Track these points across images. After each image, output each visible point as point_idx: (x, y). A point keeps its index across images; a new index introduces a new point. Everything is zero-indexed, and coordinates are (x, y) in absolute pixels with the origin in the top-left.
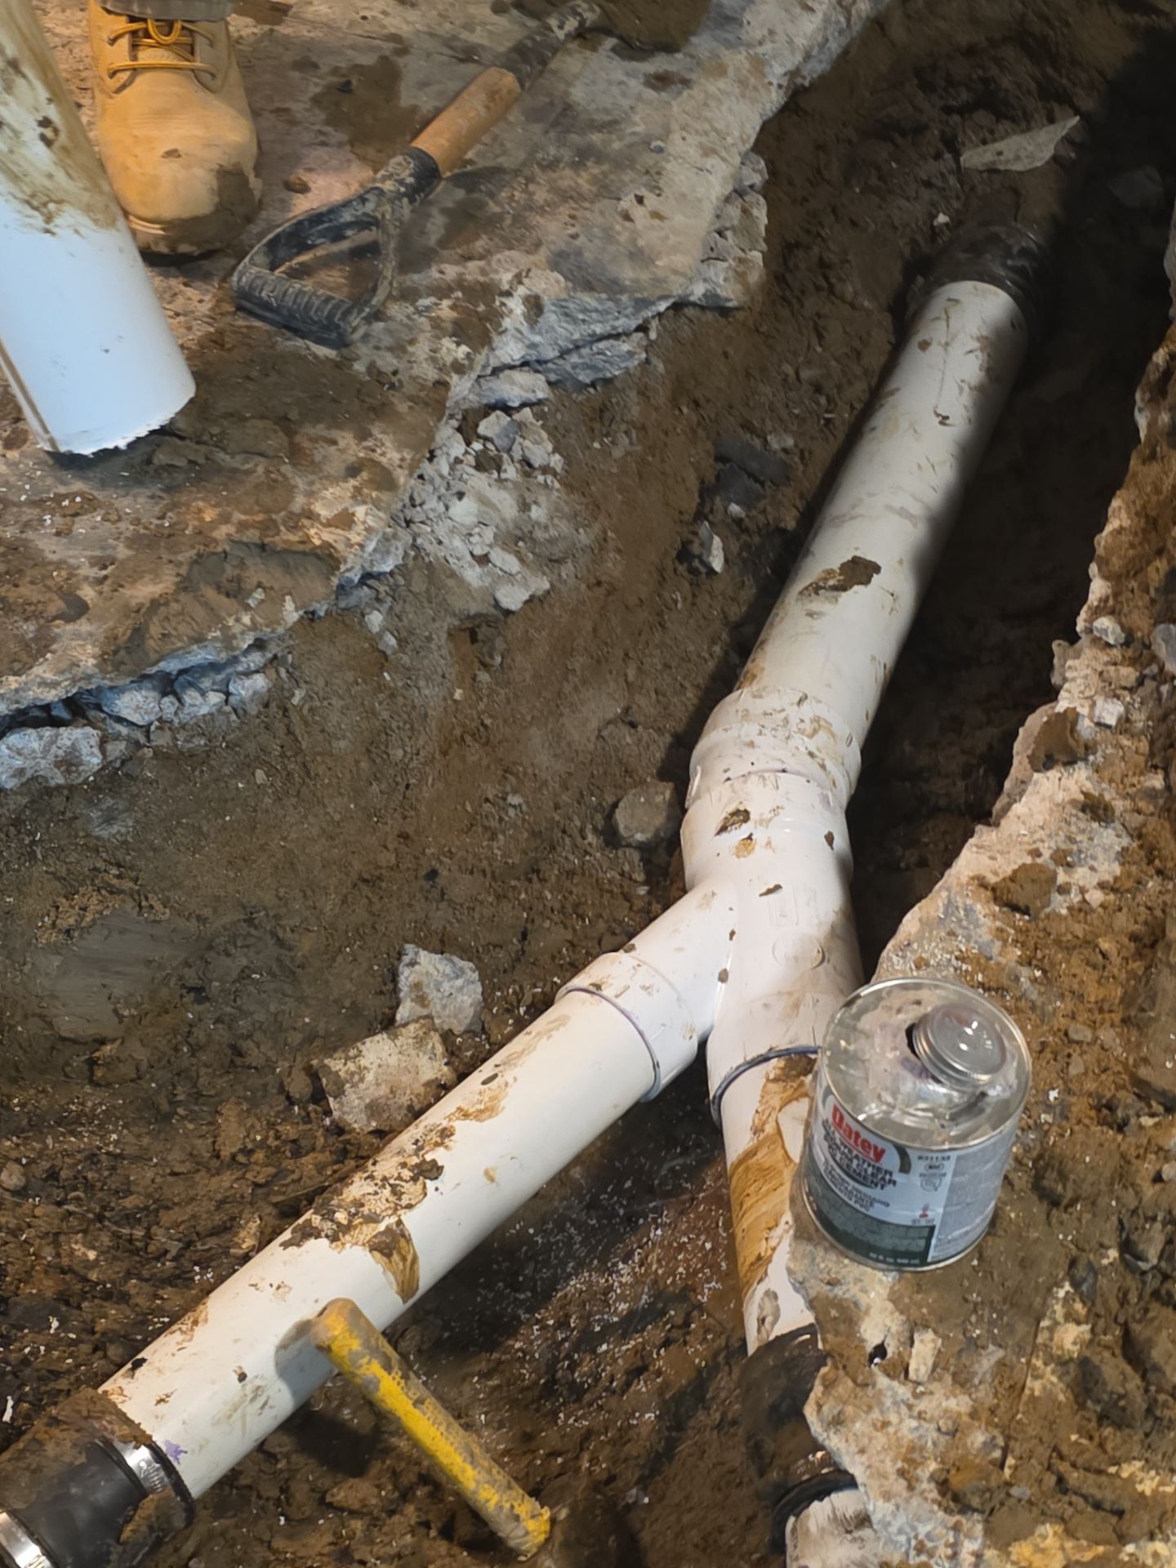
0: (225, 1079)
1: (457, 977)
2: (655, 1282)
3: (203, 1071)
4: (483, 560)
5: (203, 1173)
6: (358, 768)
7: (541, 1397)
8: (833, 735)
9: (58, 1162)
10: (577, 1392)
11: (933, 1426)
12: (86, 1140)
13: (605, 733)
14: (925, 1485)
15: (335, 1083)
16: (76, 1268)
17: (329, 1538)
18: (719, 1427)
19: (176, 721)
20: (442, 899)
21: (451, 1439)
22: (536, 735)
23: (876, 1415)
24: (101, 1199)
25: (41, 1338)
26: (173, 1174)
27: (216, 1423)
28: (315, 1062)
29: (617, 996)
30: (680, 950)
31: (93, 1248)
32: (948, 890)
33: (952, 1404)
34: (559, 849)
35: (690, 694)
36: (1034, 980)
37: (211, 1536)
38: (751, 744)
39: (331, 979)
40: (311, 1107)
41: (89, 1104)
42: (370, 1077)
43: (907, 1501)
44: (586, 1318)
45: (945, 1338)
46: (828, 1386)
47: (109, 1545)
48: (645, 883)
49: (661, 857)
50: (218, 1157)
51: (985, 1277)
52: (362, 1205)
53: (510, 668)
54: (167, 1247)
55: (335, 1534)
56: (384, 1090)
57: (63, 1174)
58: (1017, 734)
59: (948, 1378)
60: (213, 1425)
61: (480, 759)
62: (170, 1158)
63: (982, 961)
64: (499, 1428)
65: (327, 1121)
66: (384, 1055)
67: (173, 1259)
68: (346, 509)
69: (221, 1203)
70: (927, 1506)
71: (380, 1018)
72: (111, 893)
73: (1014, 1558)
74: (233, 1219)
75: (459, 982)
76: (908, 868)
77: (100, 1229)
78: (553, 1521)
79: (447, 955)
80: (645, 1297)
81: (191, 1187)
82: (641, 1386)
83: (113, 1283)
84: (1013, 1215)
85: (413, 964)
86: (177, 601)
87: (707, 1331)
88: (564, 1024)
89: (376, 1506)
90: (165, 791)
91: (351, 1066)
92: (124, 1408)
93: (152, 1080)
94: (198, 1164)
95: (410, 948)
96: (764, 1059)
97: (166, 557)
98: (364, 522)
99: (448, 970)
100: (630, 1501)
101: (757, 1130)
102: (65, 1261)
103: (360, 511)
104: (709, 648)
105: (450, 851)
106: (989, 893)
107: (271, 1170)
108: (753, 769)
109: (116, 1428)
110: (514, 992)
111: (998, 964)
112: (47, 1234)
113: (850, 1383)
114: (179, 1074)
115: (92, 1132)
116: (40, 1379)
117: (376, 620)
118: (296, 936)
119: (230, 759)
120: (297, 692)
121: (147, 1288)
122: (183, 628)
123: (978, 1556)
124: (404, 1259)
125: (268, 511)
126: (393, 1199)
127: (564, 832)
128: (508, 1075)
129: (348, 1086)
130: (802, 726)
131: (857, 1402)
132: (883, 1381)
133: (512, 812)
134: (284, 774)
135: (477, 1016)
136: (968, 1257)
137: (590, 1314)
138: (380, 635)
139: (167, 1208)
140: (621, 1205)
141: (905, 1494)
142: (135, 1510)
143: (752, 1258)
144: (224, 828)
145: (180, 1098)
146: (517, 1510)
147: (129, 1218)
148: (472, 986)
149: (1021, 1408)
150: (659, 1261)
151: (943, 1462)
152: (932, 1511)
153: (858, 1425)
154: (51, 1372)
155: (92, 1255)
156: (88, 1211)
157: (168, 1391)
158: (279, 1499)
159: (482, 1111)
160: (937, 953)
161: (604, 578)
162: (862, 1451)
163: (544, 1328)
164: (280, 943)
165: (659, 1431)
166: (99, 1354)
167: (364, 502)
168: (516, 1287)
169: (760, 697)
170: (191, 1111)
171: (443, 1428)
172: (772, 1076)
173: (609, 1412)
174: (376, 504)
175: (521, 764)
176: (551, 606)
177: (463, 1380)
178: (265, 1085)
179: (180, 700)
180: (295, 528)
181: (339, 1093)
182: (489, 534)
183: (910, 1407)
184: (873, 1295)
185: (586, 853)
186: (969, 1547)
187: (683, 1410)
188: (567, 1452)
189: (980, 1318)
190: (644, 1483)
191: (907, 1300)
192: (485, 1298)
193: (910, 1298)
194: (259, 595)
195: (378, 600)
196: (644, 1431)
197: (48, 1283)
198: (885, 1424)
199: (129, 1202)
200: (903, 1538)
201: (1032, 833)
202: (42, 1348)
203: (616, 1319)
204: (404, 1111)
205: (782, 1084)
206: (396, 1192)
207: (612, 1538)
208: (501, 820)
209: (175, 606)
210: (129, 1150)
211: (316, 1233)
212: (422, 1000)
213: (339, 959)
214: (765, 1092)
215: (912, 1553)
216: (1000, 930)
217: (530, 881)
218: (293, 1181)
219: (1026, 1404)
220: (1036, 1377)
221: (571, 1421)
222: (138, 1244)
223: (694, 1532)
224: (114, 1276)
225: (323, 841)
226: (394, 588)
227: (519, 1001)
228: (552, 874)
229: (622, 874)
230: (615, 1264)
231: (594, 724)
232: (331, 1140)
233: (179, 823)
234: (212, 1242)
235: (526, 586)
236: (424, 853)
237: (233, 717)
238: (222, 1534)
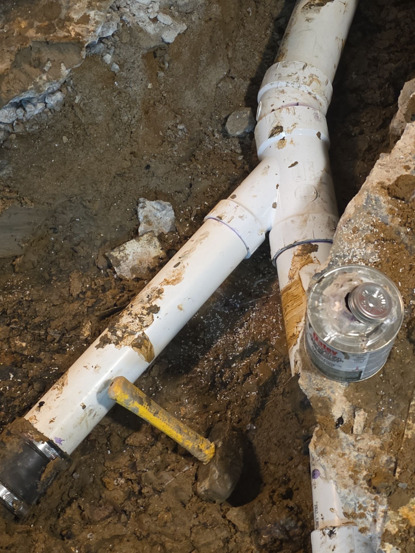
0: (71, 262)
1: (163, 210)
2: (253, 338)
3: (61, 260)
4: (155, 20)
5: (66, 303)
6: (109, 127)
7: (209, 390)
8: (319, 82)
9: (6, 306)
10: (224, 385)
11: (364, 454)
12: (16, 295)
13: (220, 85)
14: (361, 482)
15: (116, 262)
16: (18, 351)
17: (128, 458)
18: (283, 394)
19: (24, 119)
20: (154, 176)
21: (171, 425)
22: (188, 94)
23: (339, 451)
24: (25, 321)
25: (6, 383)
26: (54, 305)
27: (75, 427)
28: (106, 254)
29: (229, 222)
30: (255, 196)
31: (24, 342)
32: (368, 191)
33: (372, 443)
34: (203, 142)
35: (257, 58)
36: (407, 233)
37: (80, 464)
38: (283, 92)
39: (109, 217)
40: (108, 270)
41: (15, 281)
42: (130, 258)
43: (354, 488)
44: (226, 355)
45: (369, 412)
46: (320, 437)
47: (36, 482)
48: (241, 154)
49: (247, 141)
50: (72, 295)
51: (385, 383)
52: (127, 328)
53: (172, 69)
54: (55, 337)
55: (130, 456)
56: (136, 262)
57: (8, 312)
58: (400, 93)
59: (371, 431)
60: (74, 428)
61: (164, 111)
62: (52, 298)
63: (383, 226)
64: (194, 404)
65: (115, 276)
66: (135, 248)
67: (58, 342)
68: (85, 14)
69: (75, 316)
70: (363, 491)
71: (132, 230)
72: (8, 199)
73: (400, 514)
74: (80, 323)
75: (164, 212)
76: (355, 136)
77: (27, 333)
78: (216, 447)
79: (158, 201)
80: (249, 344)
81: (62, 310)
82: (250, 381)
83: (34, 355)
84: (398, 351)
85: (143, 207)
86: (12, 73)
87: (276, 356)
88: (207, 236)
89: (146, 444)
90: (23, 153)
91: (122, 254)
92: (35, 426)
93: (41, 267)
94: (64, 300)
95: (141, 199)
96: (293, 246)
97: (6, 49)
98: (94, 19)
99: (159, 207)
100: (248, 429)
101: (291, 278)
102: (13, 349)
103: (92, 14)
104: (265, 32)
105: (154, 155)
106: (386, 191)
107: (94, 300)
108: (284, 104)
109: (34, 436)
110: (189, 210)
111: (391, 227)
112: (4, 339)
113: (328, 437)
114: (51, 263)
115: (19, 292)
116: (7, 401)
117: (108, 58)
118: (91, 204)
119: (51, 133)
120: (77, 97)
121: (49, 355)
122: (16, 86)
123: (385, 512)
124: (147, 348)
125: (50, 20)
126: (140, 324)
127: (205, 133)
128: (184, 263)
129: (121, 262)
130: (305, 80)
131: (332, 445)
132: (342, 435)
133: (180, 133)
134: (75, 136)
135: (173, 224)
136: (379, 374)
137: (227, 353)
138: (111, 64)
139: (53, 320)
140: (238, 303)
141: (353, 486)
142: (46, 467)
143: (291, 334)
144: (52, 165)
145: (53, 273)
146: (201, 447)
147: (38, 326)
148: (170, 212)
149: (403, 445)
150: (254, 328)
151: (369, 471)
152: (365, 493)
153: (332, 456)
154: (12, 397)
155: (24, 344)
156: (20, 326)
157: (54, 417)
158: (107, 443)
159: (174, 280)
160: (362, 224)
161: (213, 16)
162: (334, 467)
163: (209, 361)
164: (85, 207)
165: (258, 399)
166: (31, 387)
167: (93, 9)
168: (197, 344)
169: (286, 66)
170: (59, 277)
171: (167, 422)
172: (296, 254)
173: (238, 393)
174: (99, 8)
175: (183, 109)
176: (189, 35)
177: (178, 386)
178: (88, 263)
179: (24, 109)
180: (63, 27)
181: (118, 265)
182: (156, 7)
183: (354, 446)
184: (337, 394)
185: (215, 143)
186: (381, 508)
187: (267, 389)
188: (222, 410)
189: (384, 402)
190: (253, 421)
191: (352, 396)
192: (185, 349)
193: (353, 395)
194: (49, 64)
195: (109, 49)
196: (252, 400)
197: (7, 359)
198: (344, 454)
199: (37, 320)
200: (353, 503)
201: (406, 157)
202: (8, 387)
203: (238, 354)
204: (146, 270)
205: (300, 257)
206: (141, 321)
207: (241, 449)
208: (176, 137)
209: (11, 76)
210: (35, 297)
211: (109, 341)
212: (149, 223)
213: (112, 208)
214: (293, 261)
215: (357, 509)
216: (391, 209)
217: (191, 161)
218: (103, 304)
219: (405, 442)
220: (409, 429)
221: (222, 398)
222: (43, 337)
223: (274, 439)
224: (34, 352)
225: (97, 162)
226: (115, 42)
227: (191, 214)
228: (200, 156)
229: (231, 151)
230: (236, 330)
231: (214, 83)
232: (118, 283)
233: (31, 166)
234: (73, 333)
235: (176, 30)
236: (142, 159)
237: (50, 114)
238: (85, 462)
